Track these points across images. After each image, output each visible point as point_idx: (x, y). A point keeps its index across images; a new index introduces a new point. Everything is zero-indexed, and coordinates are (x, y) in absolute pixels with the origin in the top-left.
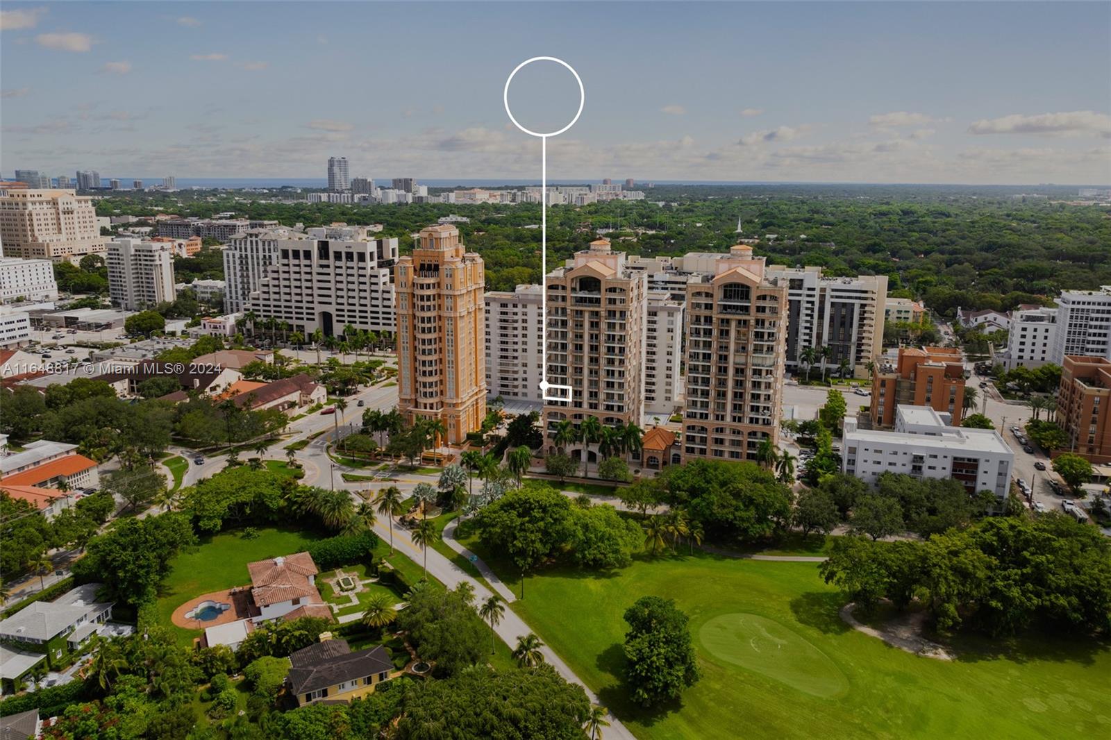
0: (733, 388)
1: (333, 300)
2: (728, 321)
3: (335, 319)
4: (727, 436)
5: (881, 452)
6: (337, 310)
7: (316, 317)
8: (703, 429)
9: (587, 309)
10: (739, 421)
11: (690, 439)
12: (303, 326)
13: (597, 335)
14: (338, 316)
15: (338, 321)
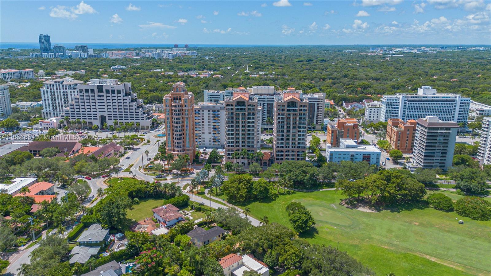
0: (292, 137)
1: (106, 110)
2: (290, 114)
3: (107, 118)
4: (290, 153)
5: (340, 154)
6: (108, 114)
7: (98, 118)
8: (282, 151)
9: (241, 113)
10: (294, 148)
11: (278, 155)
12: (92, 122)
13: (244, 121)
14: (108, 117)
15: (109, 119)
